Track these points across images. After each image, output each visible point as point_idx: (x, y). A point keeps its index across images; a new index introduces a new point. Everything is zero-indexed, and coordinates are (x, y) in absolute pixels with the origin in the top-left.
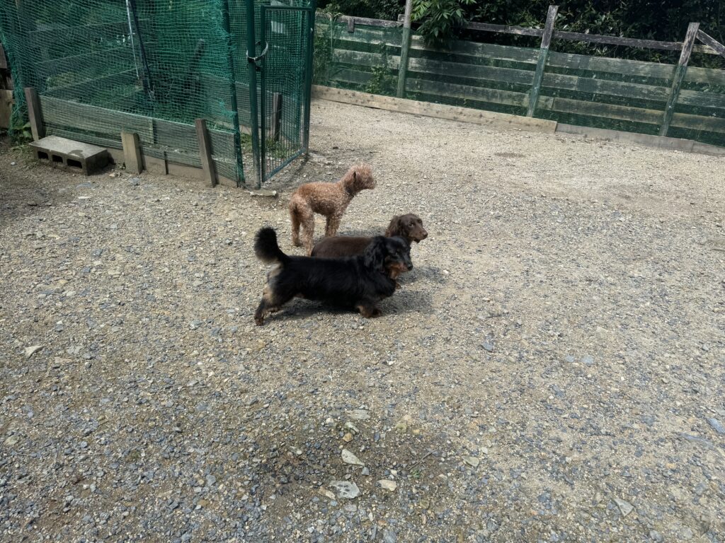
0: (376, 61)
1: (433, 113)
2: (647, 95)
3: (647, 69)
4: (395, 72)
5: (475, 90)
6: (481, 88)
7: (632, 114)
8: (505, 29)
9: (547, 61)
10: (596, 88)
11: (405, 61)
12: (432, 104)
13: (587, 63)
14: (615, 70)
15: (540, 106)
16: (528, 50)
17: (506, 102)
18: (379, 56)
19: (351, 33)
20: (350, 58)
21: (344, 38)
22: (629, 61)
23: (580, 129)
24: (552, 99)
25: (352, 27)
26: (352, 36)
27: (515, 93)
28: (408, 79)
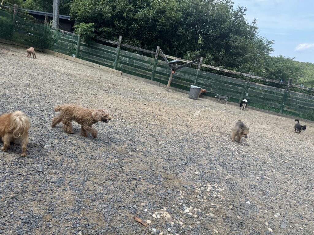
1: (85, 64)
2: (148, 67)
3: (147, 59)
4: (75, 50)
5: (99, 58)
6: (101, 58)
7: (144, 72)
8: (108, 41)
9: (119, 52)
10: (134, 63)
11: (78, 47)
12: (85, 61)
13: (131, 55)
14: (139, 58)
15: (118, 67)
16: (114, 48)
17: (109, 64)
18: (71, 44)
19: (63, 36)
20: (63, 43)
21: (61, 37)
22: (143, 56)
23: (129, 75)
24: (121, 65)
25: (63, 34)
27: (111, 61)
28: (79, 52)
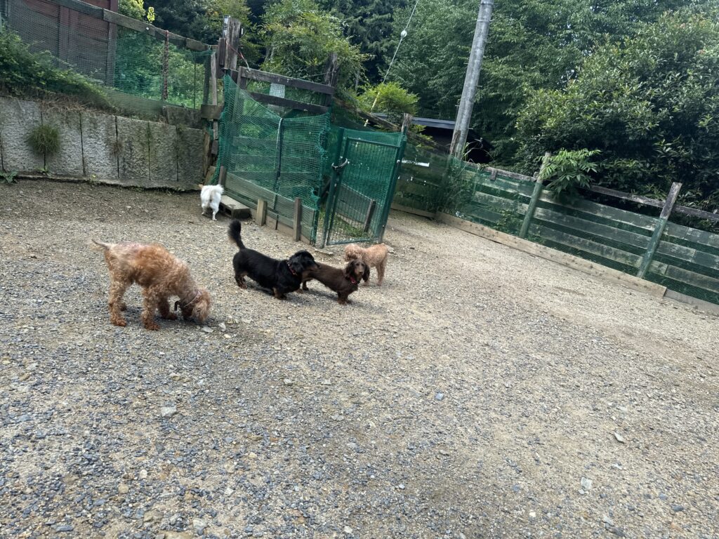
0: (508, 205)
1: (548, 256)
4: (521, 217)
5: (591, 244)
6: (597, 244)
8: (628, 196)
9: (664, 230)
10: (714, 264)
11: (531, 209)
12: (547, 248)
13: (707, 240)
15: (652, 270)
16: (647, 218)
17: (619, 260)
18: (511, 202)
19: (492, 181)
20: (487, 200)
21: (486, 185)
23: (690, 299)
24: (666, 266)
25: (494, 176)
26: (492, 183)
27: (629, 254)
28: (532, 225)
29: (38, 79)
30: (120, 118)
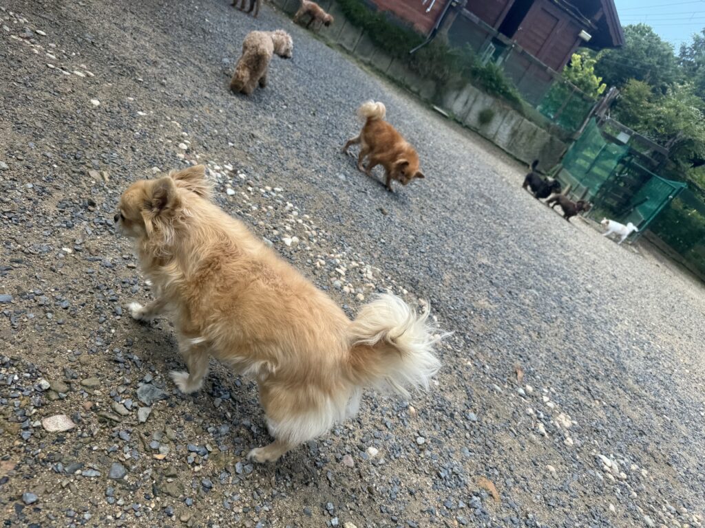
29: (500, 89)
30: (525, 120)
